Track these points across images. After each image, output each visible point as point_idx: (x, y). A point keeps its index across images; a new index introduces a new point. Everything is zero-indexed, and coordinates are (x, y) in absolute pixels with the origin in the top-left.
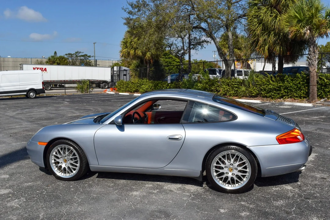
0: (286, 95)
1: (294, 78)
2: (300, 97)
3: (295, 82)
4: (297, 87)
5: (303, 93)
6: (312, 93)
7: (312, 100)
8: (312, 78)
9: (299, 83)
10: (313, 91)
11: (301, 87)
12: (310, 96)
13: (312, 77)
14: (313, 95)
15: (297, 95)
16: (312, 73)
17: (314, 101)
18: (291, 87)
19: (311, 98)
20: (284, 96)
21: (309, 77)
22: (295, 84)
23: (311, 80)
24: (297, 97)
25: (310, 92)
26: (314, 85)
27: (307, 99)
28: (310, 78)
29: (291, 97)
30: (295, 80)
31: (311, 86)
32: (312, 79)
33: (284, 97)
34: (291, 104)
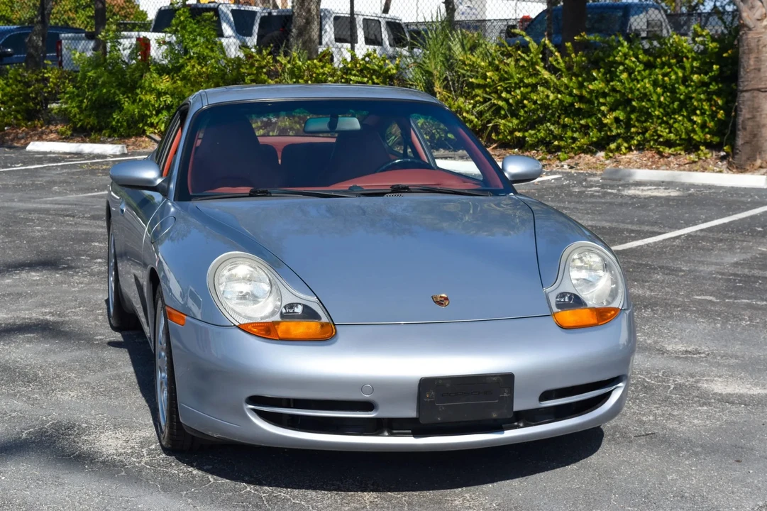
0: (618, 135)
1: (660, 57)
2: (691, 146)
3: (665, 75)
4: (673, 100)
5: (703, 126)
6: (750, 124)
7: (752, 158)
8: (753, 56)
9: (685, 80)
10: (753, 118)
11: (691, 98)
12: (740, 142)
13: (750, 51)
14: (755, 136)
15: (672, 136)
16: (751, 35)
17: (759, 162)
18: (645, 96)
19: (747, 149)
20: (613, 139)
21: (738, 52)
22: (664, 87)
23: (748, 65)
24: (669, 144)
25: (740, 119)
26: (759, 90)
27: (722, 154)
28: (744, 60)
29: (640, 147)
30: (663, 65)
31: (747, 95)
32: (752, 62)
33: (613, 146)
34: (667, 179)
